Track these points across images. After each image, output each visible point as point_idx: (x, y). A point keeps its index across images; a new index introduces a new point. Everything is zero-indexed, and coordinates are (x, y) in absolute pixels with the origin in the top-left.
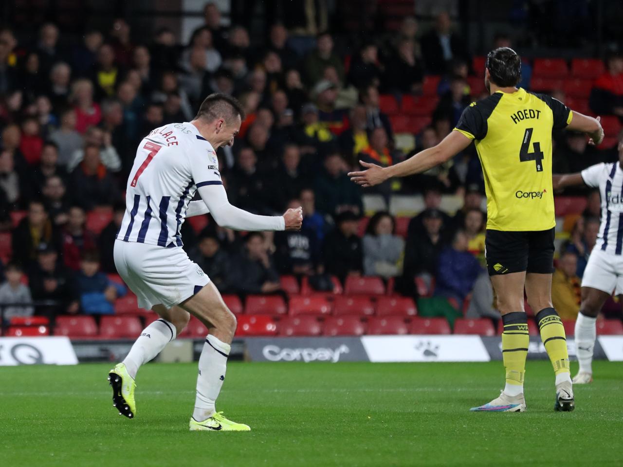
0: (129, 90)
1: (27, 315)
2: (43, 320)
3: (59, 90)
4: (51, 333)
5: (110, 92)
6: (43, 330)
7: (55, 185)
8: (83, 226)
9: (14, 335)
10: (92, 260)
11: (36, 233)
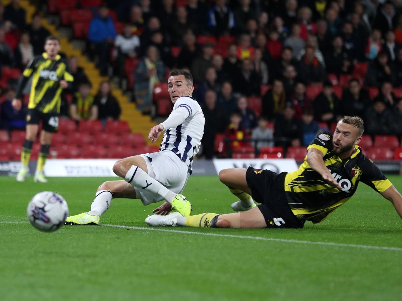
0: (333, 14)
1: (270, 147)
2: (280, 149)
3: (291, 13)
4: (284, 156)
5: (322, 14)
6: (279, 155)
7: (291, 71)
8: (305, 94)
9: (262, 157)
10: (309, 114)
11: (276, 98)
